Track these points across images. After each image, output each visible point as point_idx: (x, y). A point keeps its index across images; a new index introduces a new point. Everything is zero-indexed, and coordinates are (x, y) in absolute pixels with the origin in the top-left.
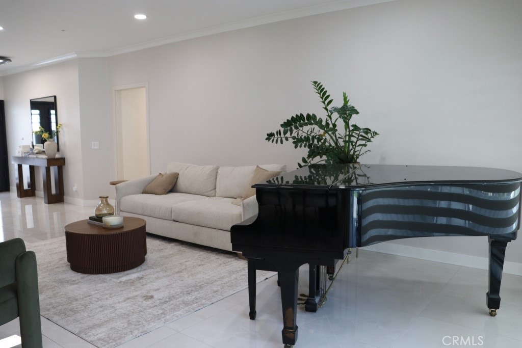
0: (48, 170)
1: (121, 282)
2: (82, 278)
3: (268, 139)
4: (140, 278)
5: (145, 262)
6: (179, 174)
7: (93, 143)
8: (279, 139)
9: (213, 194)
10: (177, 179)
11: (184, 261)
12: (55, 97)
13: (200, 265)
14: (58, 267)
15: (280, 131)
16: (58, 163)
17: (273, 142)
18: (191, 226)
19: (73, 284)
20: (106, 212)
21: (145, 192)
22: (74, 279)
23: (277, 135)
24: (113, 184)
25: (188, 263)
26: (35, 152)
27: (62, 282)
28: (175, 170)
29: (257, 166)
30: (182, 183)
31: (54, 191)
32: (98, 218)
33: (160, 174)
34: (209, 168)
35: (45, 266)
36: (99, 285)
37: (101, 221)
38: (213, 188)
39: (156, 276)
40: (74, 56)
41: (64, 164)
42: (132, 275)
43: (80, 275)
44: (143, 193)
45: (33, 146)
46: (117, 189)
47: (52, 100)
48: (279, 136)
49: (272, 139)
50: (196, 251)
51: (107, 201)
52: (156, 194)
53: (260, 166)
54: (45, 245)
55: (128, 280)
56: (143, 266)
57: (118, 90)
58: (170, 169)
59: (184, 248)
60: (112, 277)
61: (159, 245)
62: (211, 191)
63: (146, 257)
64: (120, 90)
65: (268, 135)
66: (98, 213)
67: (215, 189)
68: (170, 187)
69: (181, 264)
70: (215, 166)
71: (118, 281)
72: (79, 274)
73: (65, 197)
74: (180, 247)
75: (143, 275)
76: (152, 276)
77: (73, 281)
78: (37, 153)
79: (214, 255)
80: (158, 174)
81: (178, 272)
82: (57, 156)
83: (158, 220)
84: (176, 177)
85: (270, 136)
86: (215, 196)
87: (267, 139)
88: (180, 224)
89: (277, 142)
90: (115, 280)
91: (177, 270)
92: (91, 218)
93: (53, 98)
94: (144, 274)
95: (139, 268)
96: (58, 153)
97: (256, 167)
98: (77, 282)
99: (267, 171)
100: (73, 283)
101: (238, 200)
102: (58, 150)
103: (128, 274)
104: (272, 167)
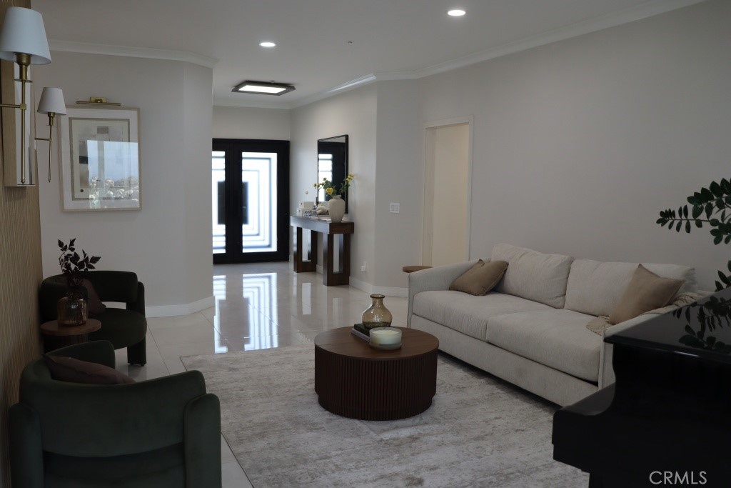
0: (330, 238)
1: (381, 440)
2: (329, 421)
3: (662, 221)
4: (414, 439)
5: (431, 407)
6: (508, 265)
7: (391, 204)
8: (684, 223)
9: (561, 304)
10: (505, 271)
11: (493, 416)
12: (347, 137)
13: (517, 431)
14: (302, 395)
15: (686, 208)
16: (345, 229)
17: (670, 227)
18: (515, 356)
19: (311, 430)
20: (378, 320)
21: (453, 288)
22: (316, 420)
23: (680, 215)
24: (407, 270)
25: (498, 422)
26: (318, 212)
27: (298, 423)
28: (504, 258)
29: (640, 265)
30: (512, 279)
31: (336, 269)
32: (366, 328)
33: (480, 260)
34: (557, 259)
35: (286, 389)
36: (348, 440)
37: (368, 334)
38: (562, 293)
39: (439, 438)
40: (372, 78)
41: (353, 232)
42: (403, 430)
43: (327, 415)
44: (450, 289)
45: (318, 203)
46: (410, 279)
47: (343, 140)
48: (683, 217)
49: (670, 222)
50: (518, 400)
51: (382, 304)
52: (469, 293)
53: (646, 265)
54: (300, 352)
55: (394, 439)
56: (425, 416)
57: (430, 128)
58: (497, 254)
59: (499, 391)
60: (371, 429)
61: (462, 379)
62: (557, 300)
63: (434, 397)
64: (435, 128)
65: (662, 213)
66: (367, 320)
67: (565, 294)
68: (493, 284)
69: (487, 422)
70: (566, 257)
71: (378, 438)
72: (327, 412)
73: (351, 278)
74: (494, 387)
75: (419, 434)
76: (434, 438)
77: (313, 424)
78: (320, 214)
79: (547, 413)
80: (477, 260)
81: (477, 439)
82: (345, 219)
83: (465, 336)
84: (503, 268)
85: (666, 216)
86: (562, 307)
87: (659, 222)
88: (497, 349)
89: (678, 229)
90: (374, 435)
91: (476, 433)
92: (356, 327)
93: (344, 138)
94: (422, 432)
95: (416, 420)
96: (345, 215)
97: (636, 266)
98: (319, 426)
99: (657, 276)
100: (312, 427)
101: (601, 321)
102: (347, 212)
103: (397, 427)
104: (668, 270)
